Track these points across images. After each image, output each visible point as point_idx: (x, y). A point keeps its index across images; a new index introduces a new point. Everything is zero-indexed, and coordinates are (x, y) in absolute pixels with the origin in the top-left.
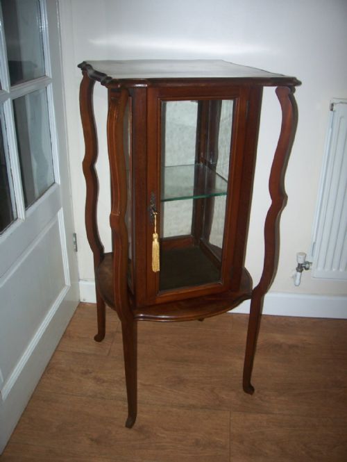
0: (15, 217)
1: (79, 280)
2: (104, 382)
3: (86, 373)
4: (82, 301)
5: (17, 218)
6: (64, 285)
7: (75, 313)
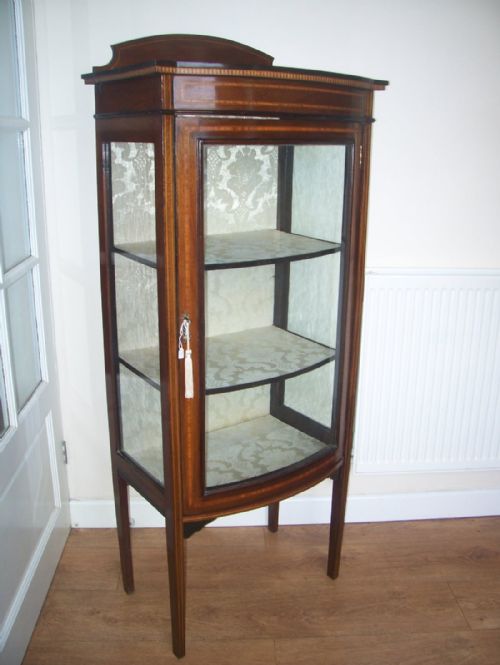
1: (70, 500)
2: (116, 621)
3: (92, 613)
4: (73, 526)
6: (54, 507)
7: (67, 542)
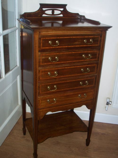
0: (1, 77)
5: (2, 77)
6: (18, 104)
